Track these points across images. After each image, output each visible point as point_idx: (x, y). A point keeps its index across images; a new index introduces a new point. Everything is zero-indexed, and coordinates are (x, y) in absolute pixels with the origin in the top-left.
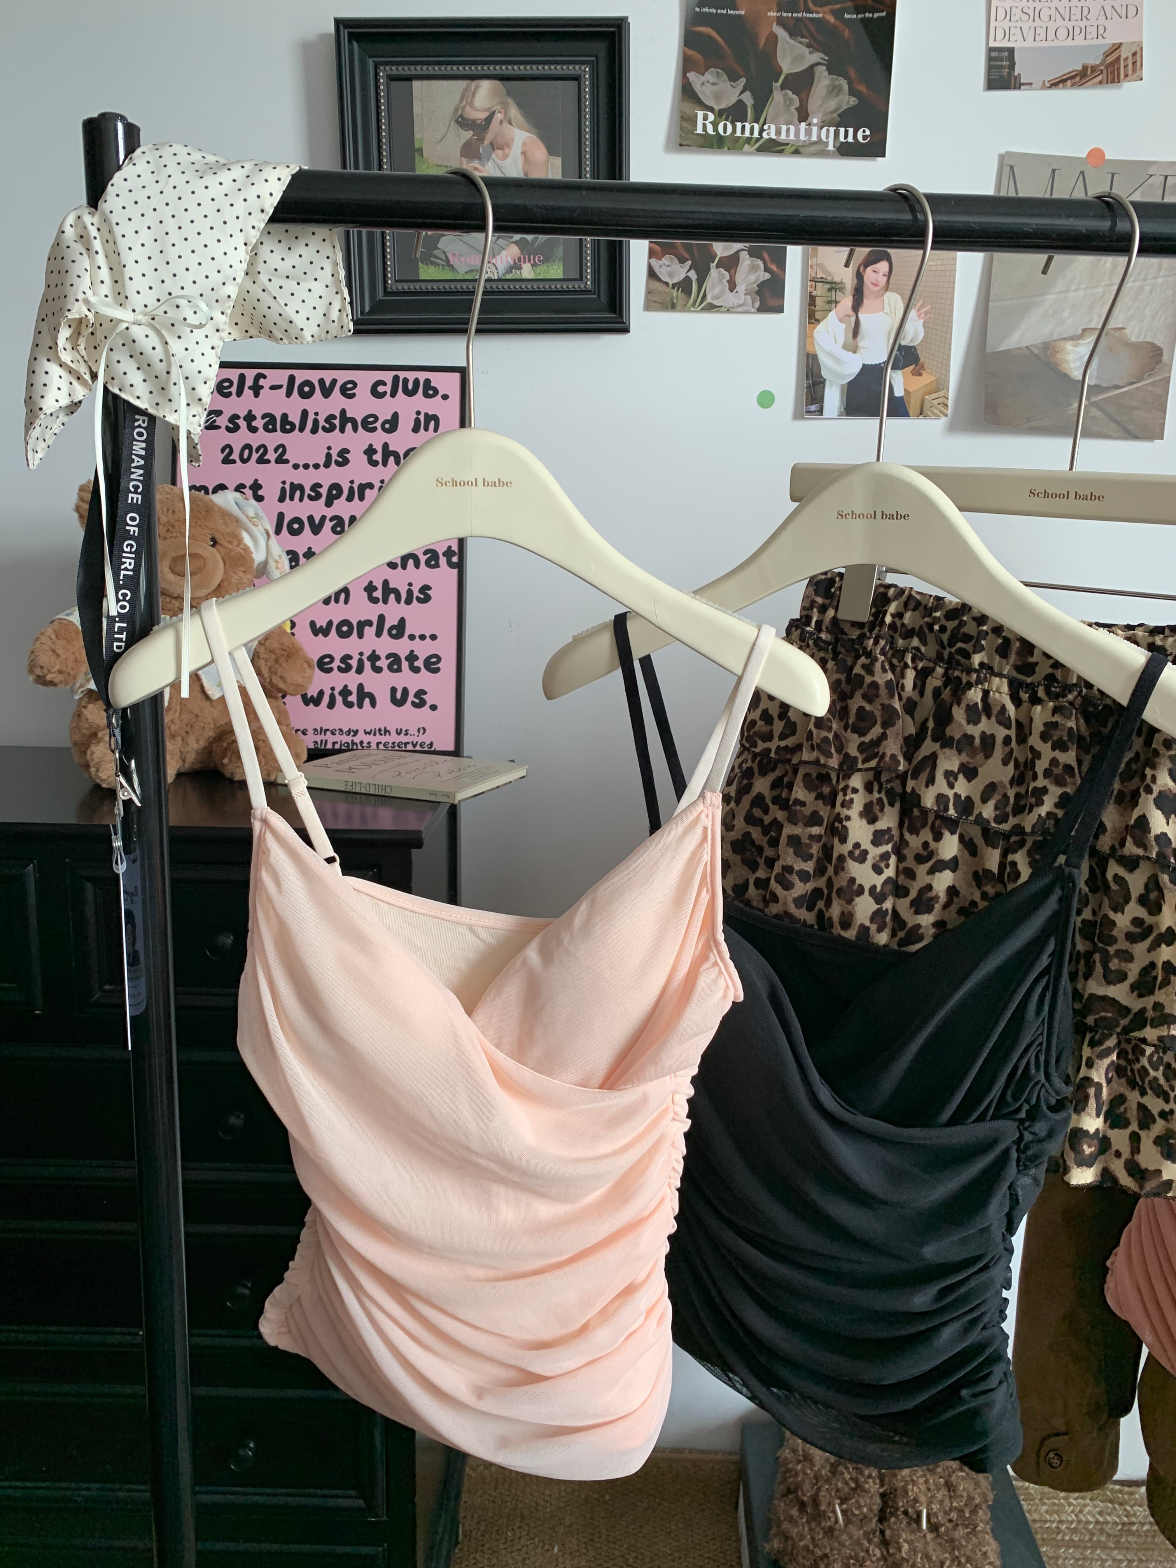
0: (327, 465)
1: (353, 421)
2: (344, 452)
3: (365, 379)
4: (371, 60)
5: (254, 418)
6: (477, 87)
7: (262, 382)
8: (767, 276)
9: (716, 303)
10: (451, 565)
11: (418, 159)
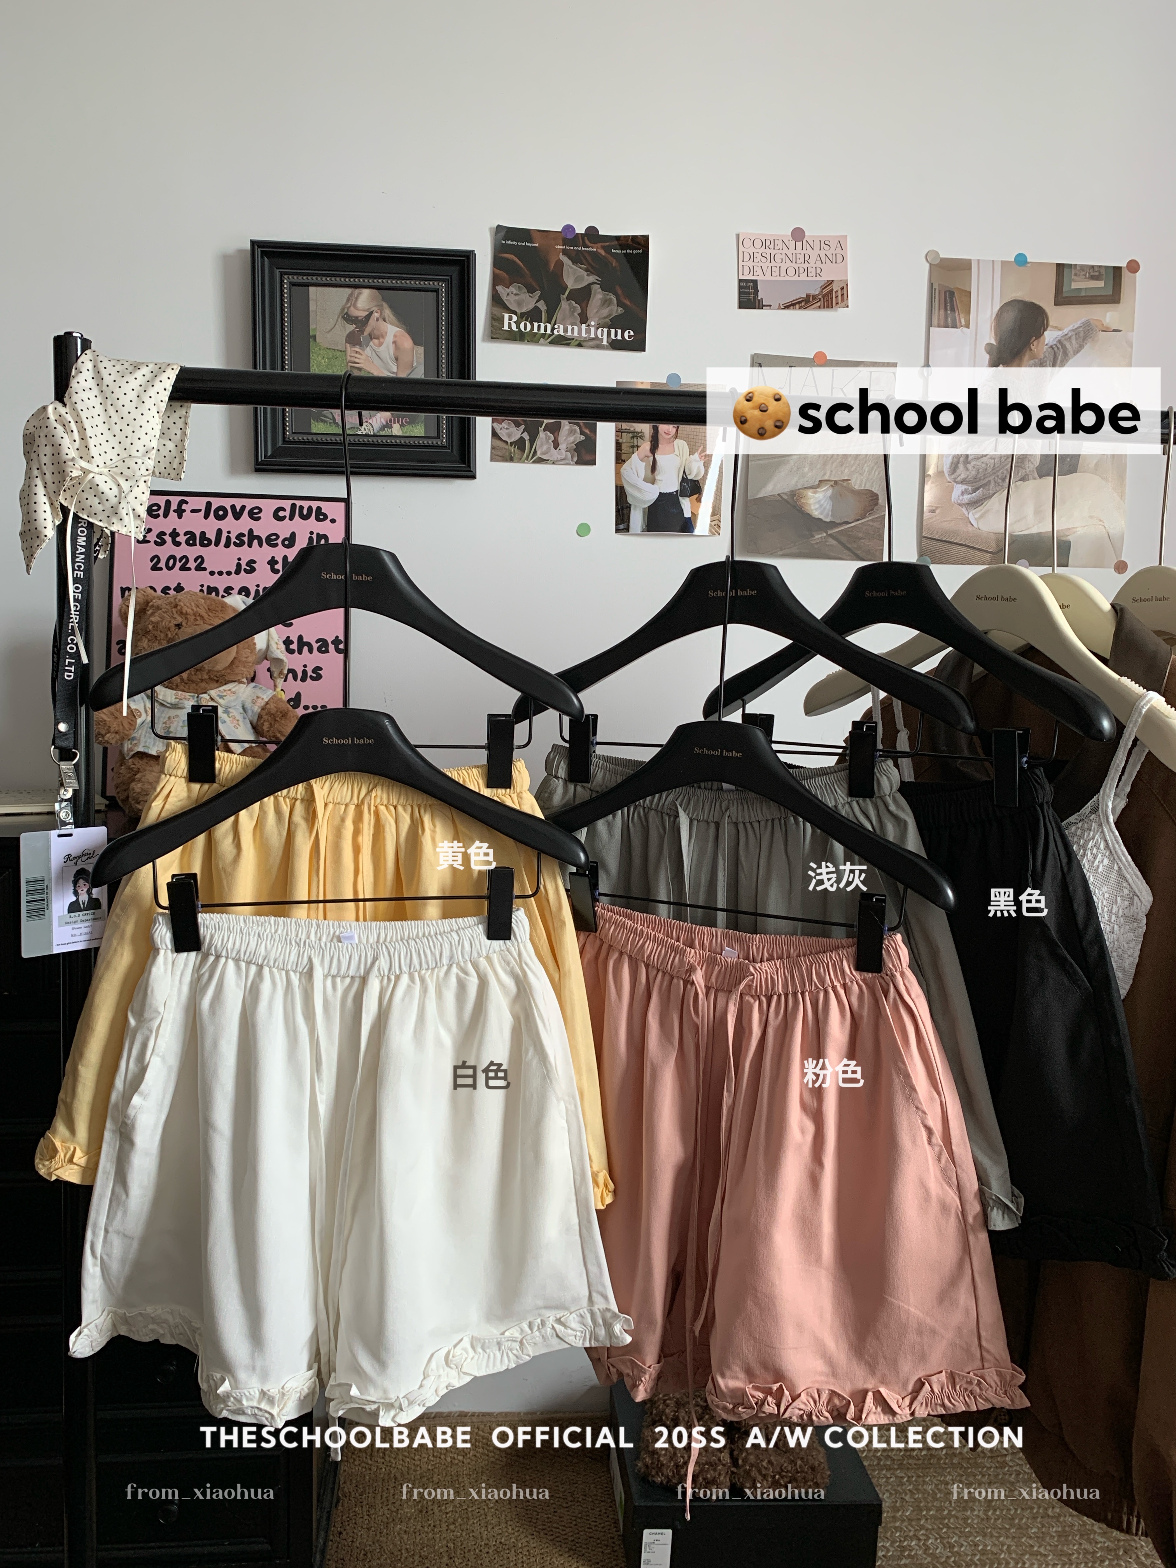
0: (238, 572)
1: (259, 538)
2: (251, 563)
3: (269, 507)
4: (278, 271)
5: (178, 535)
6: (359, 294)
7: (184, 507)
8: (583, 438)
9: (544, 457)
10: (338, 651)
11: (311, 344)
